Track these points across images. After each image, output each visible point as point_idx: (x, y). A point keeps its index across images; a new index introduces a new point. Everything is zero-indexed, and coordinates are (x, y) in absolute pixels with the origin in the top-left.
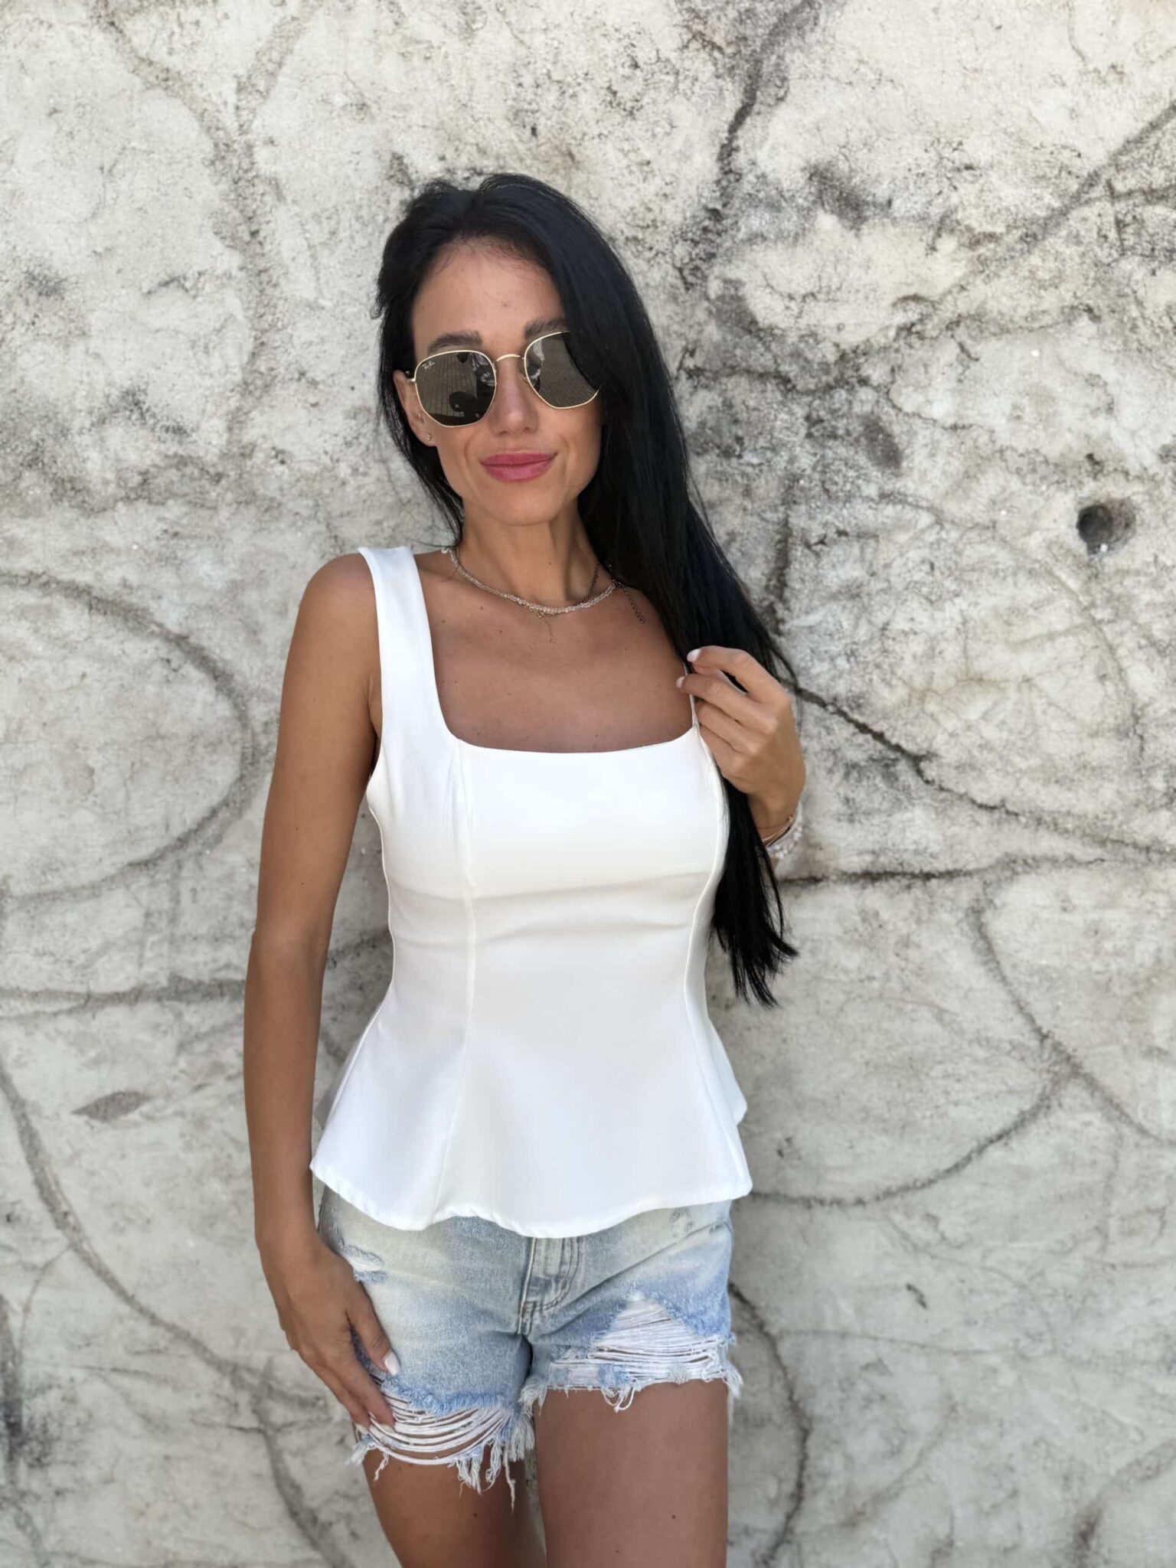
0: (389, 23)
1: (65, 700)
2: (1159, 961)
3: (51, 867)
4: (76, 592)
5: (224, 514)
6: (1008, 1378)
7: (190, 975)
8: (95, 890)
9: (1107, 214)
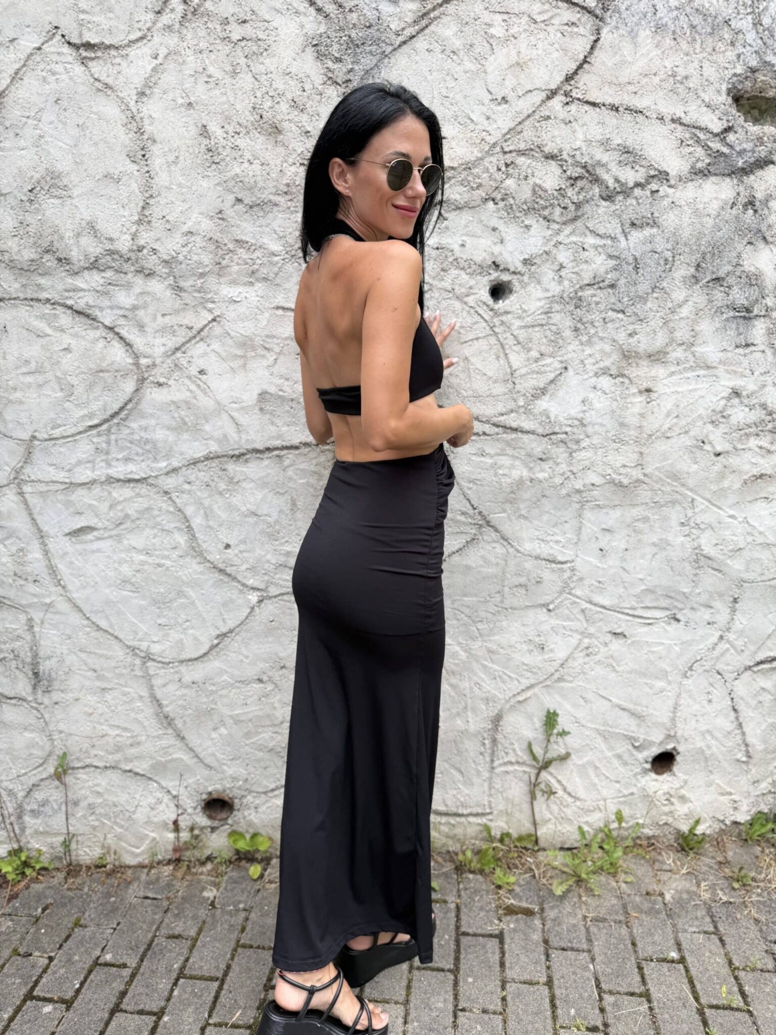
0: (201, 68)
1: (61, 354)
3: (55, 427)
4: (67, 308)
5: (130, 275)
6: (463, 655)
7: (115, 475)
8: (73, 437)
9: (501, 160)
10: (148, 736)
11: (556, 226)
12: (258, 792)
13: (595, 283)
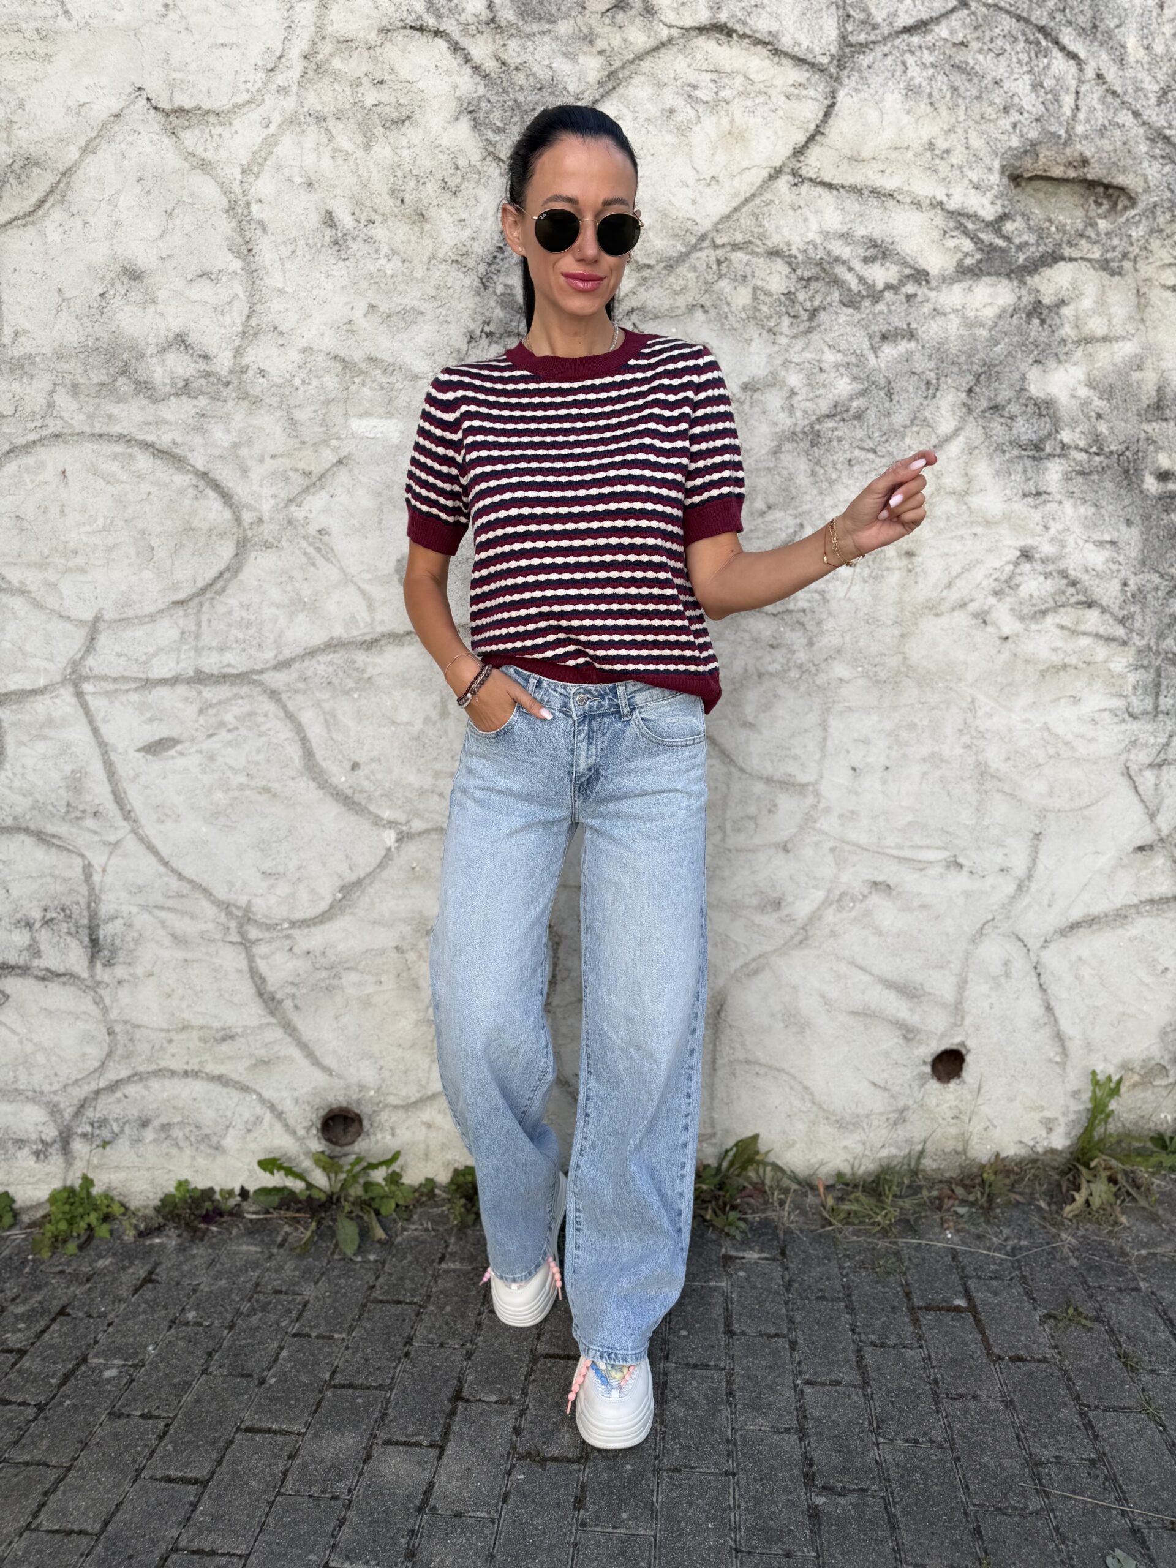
0: (325, 140)
1: (138, 507)
2: (746, 671)
3: (128, 604)
4: (147, 446)
5: (231, 404)
7: (207, 670)
8: (152, 618)
9: (714, 255)
10: (245, 1027)
11: (783, 340)
12: (396, 1107)
13: (837, 412)
